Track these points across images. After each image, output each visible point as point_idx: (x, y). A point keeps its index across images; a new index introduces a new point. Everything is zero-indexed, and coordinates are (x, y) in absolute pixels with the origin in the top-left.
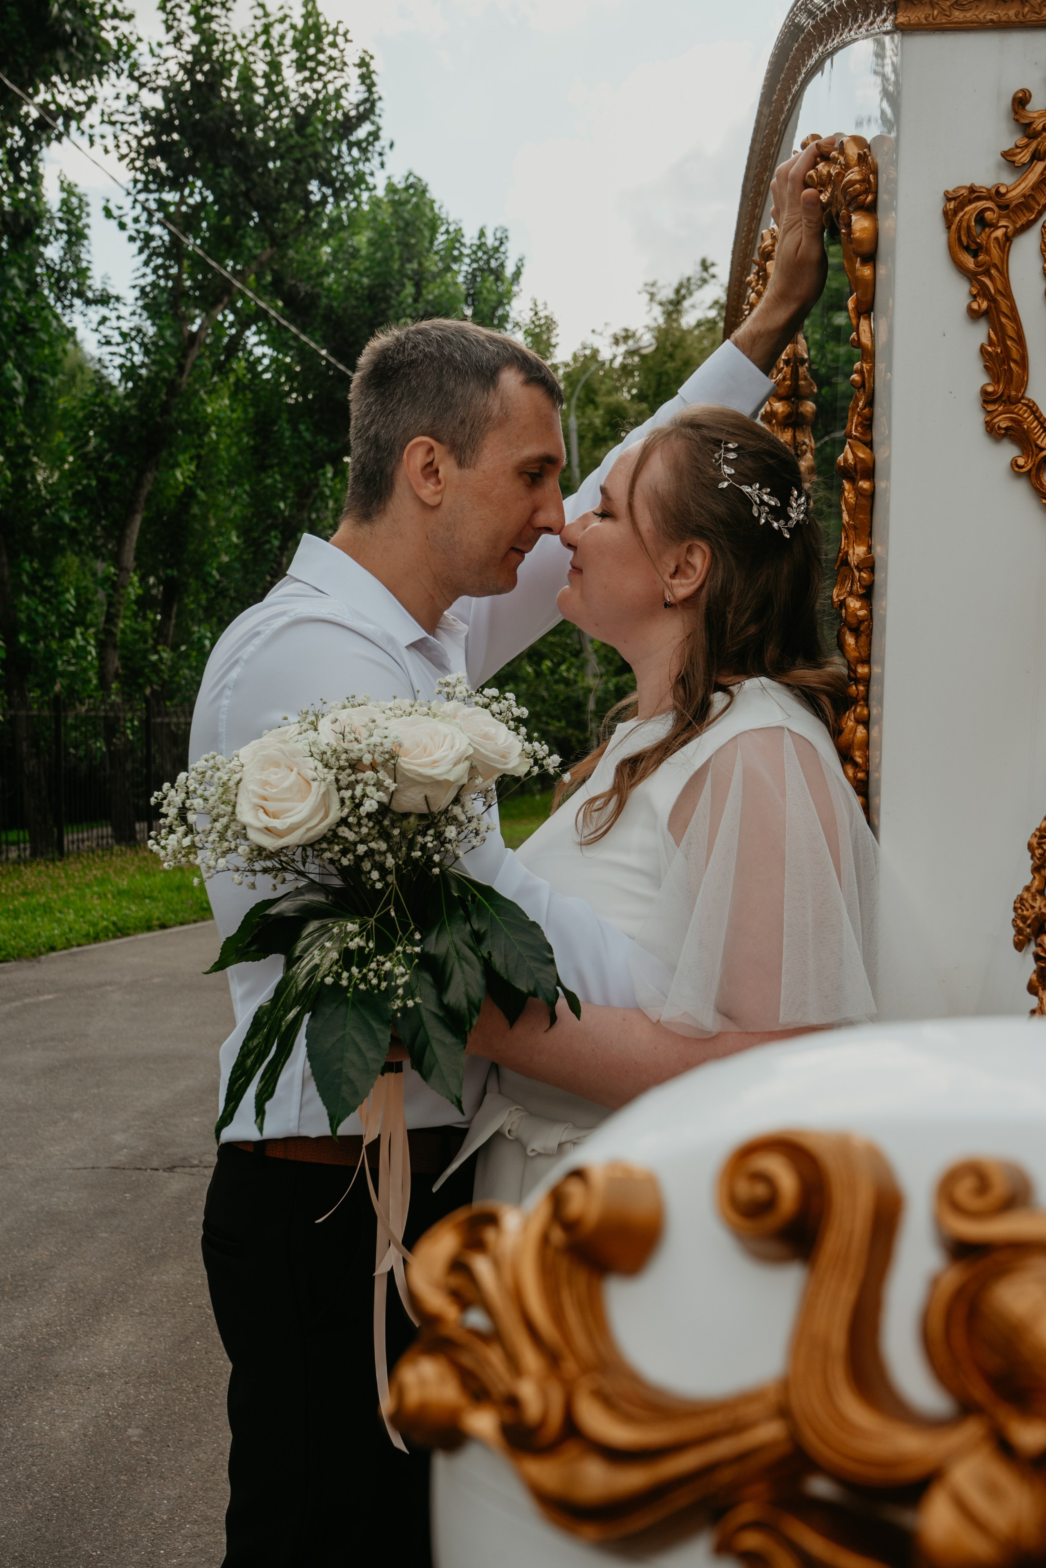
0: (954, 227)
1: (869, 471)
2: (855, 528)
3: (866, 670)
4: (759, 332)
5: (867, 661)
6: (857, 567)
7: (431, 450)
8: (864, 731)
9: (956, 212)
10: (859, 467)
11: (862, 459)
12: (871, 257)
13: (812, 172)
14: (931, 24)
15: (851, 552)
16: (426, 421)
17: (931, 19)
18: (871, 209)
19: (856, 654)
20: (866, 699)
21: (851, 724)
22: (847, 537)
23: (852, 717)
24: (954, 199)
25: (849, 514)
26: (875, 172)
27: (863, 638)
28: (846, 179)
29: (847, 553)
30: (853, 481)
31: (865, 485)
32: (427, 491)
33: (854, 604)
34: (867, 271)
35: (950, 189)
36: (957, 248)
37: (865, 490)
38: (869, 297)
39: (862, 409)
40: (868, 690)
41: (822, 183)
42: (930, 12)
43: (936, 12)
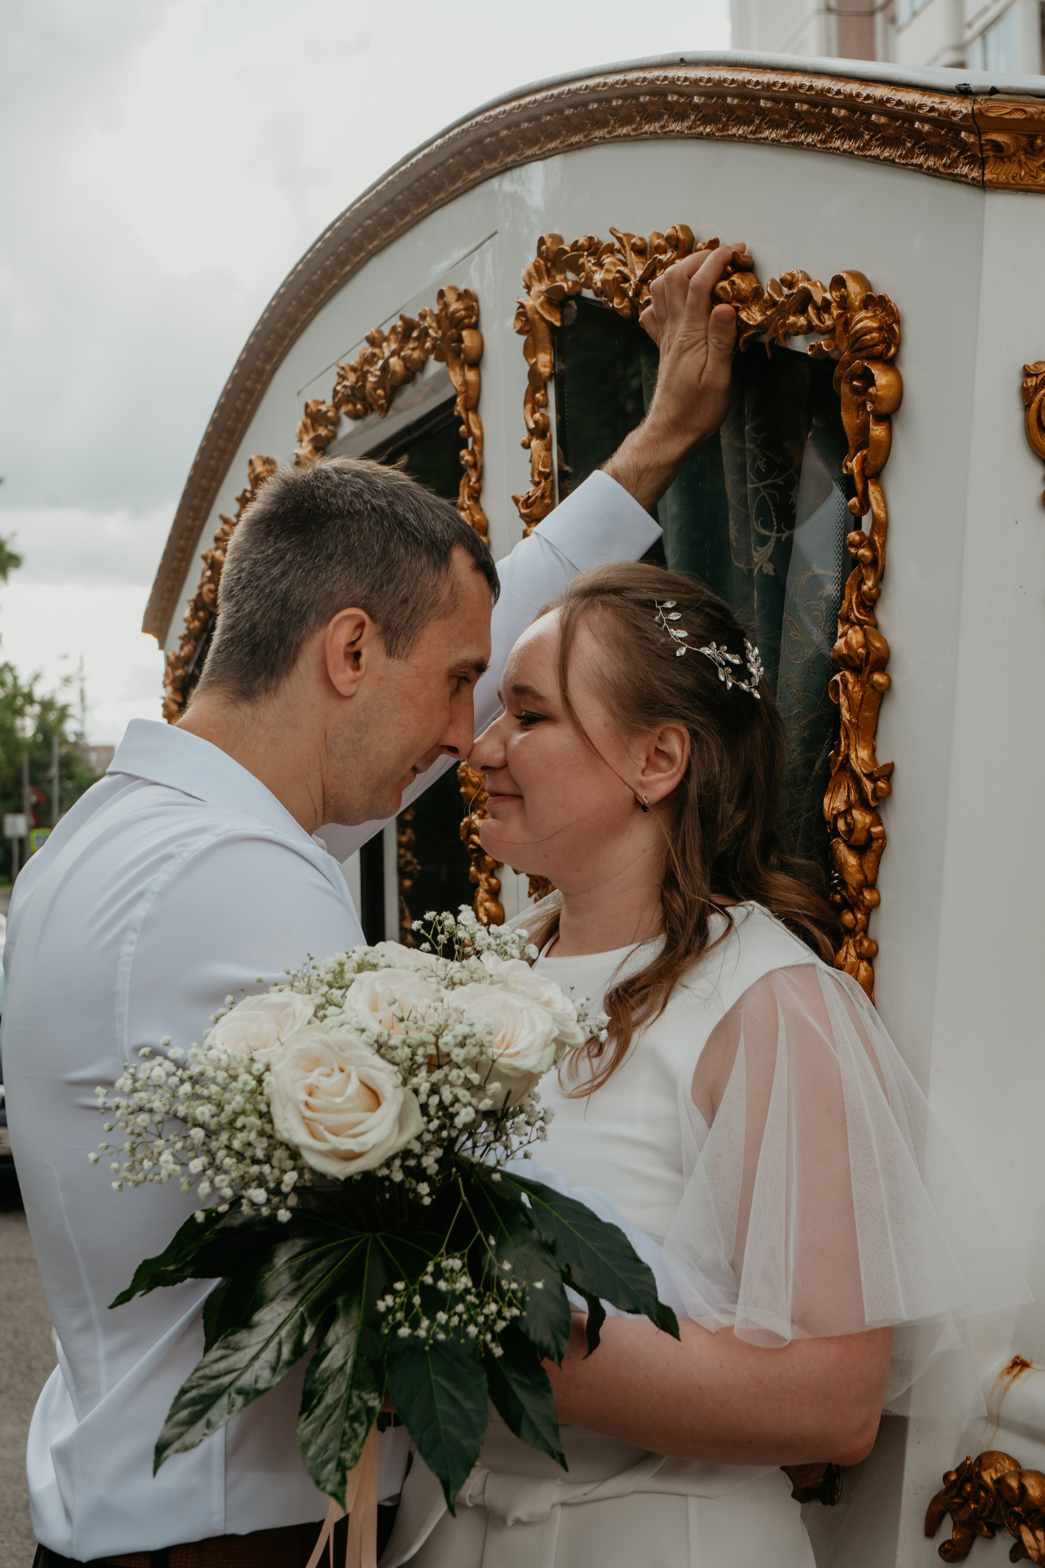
0: (1034, 406)
1: (882, 662)
2: (857, 727)
3: (876, 896)
4: (647, 466)
5: (871, 884)
6: (865, 775)
7: (361, 625)
8: (870, 969)
9: (1037, 389)
10: (871, 658)
11: (877, 649)
12: (887, 418)
13: (725, 284)
14: (1018, 184)
15: (853, 756)
16: (359, 591)
17: (1018, 178)
18: (891, 363)
19: (860, 877)
20: (865, 930)
21: (852, 959)
22: (847, 737)
23: (852, 951)
24: (1037, 375)
25: (850, 710)
26: (898, 321)
27: (871, 857)
28: (859, 326)
29: (847, 757)
30: (857, 671)
31: (878, 678)
32: (343, 677)
33: (860, 817)
34: (877, 431)
35: (1030, 363)
36: (1035, 429)
37: (880, 685)
38: (880, 461)
39: (870, 589)
40: (868, 920)
41: (743, 300)
42: (1018, 171)
43: (1023, 173)
